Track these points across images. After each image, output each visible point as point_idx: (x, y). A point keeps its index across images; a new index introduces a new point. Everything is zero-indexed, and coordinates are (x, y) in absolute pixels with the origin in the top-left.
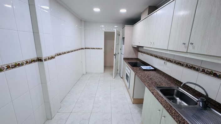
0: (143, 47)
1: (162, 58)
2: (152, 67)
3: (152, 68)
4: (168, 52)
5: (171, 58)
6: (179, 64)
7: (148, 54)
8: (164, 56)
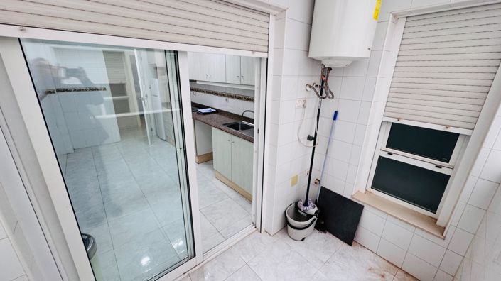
0: (196, 81)
1: (222, 95)
2: (213, 108)
3: (213, 110)
4: (227, 86)
5: (232, 92)
6: (239, 98)
7: (203, 91)
8: (224, 91)
